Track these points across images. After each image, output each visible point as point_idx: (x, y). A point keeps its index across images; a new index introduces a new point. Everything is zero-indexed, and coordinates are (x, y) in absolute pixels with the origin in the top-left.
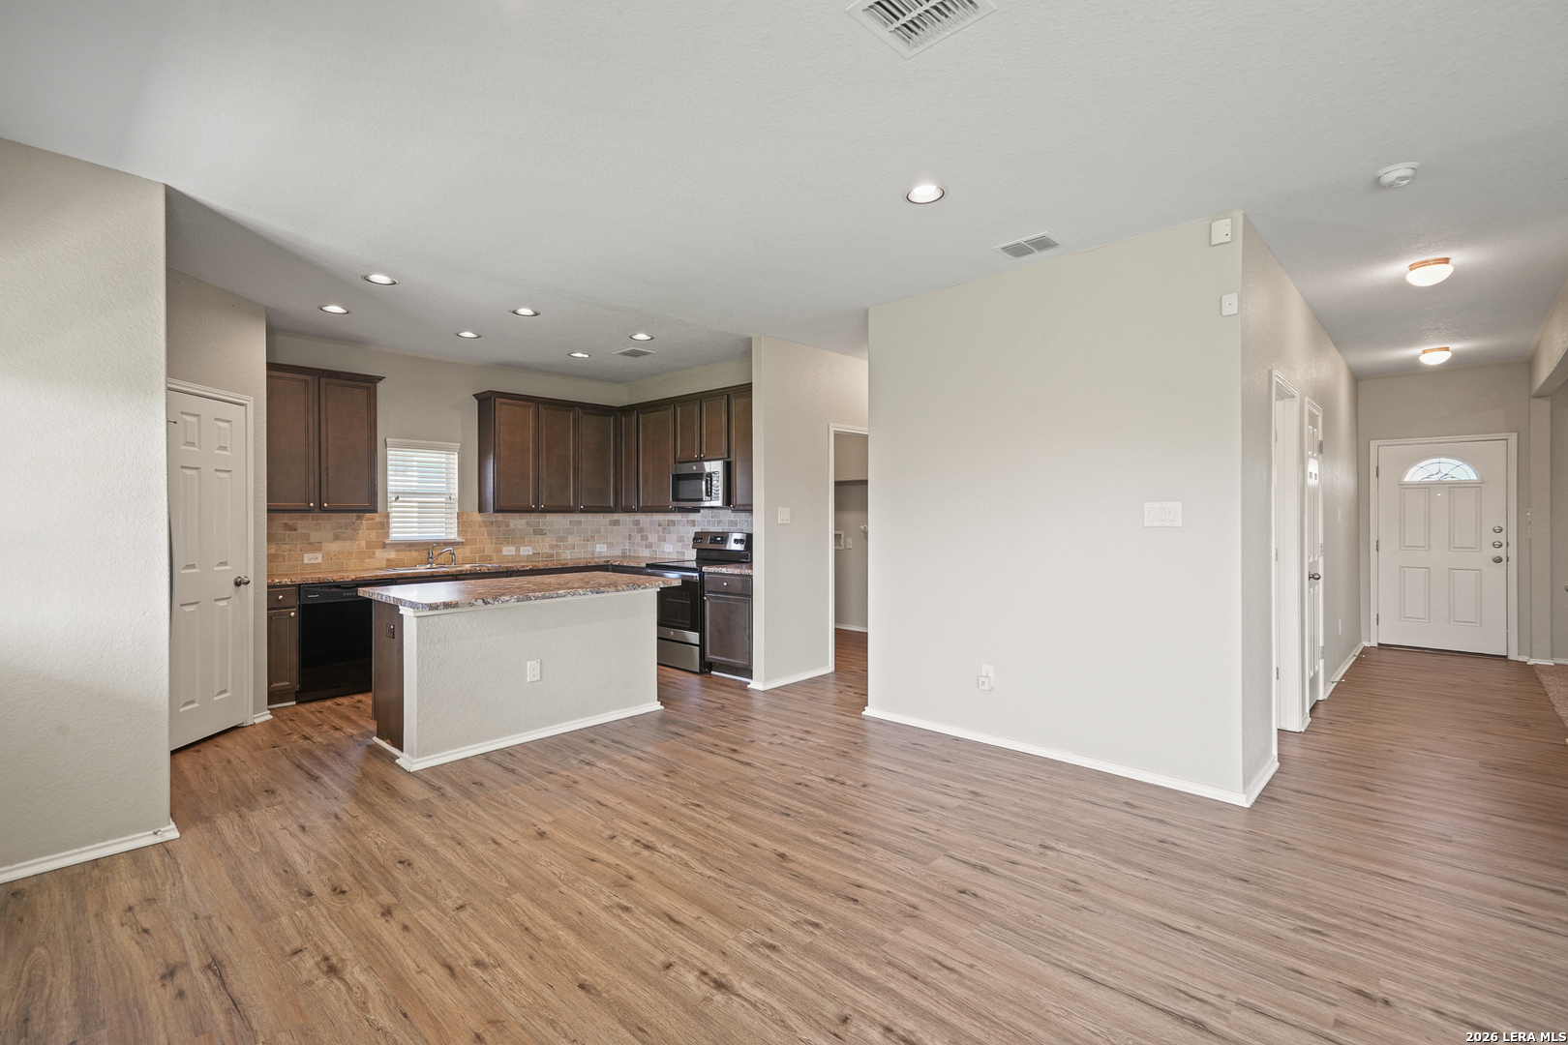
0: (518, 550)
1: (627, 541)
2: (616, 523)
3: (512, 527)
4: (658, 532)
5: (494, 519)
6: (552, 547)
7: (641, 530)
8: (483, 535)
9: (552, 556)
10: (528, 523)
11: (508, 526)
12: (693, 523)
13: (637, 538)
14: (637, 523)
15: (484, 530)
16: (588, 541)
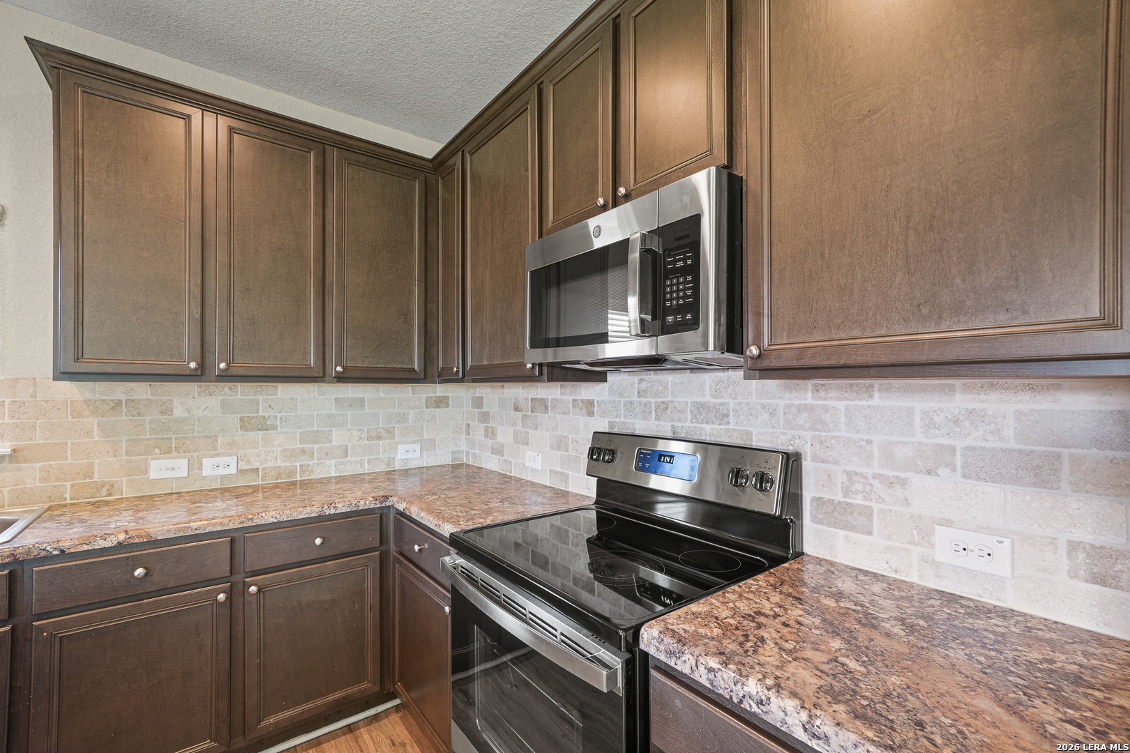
0: (195, 465)
1: (464, 436)
2: (441, 402)
3: (178, 412)
4: (514, 424)
5: (123, 397)
6: (290, 454)
7: (485, 417)
8: (89, 433)
9: (293, 473)
10: (224, 405)
11: (167, 411)
12: (589, 407)
13: (479, 431)
14: (478, 402)
15: (93, 423)
16: (379, 438)
